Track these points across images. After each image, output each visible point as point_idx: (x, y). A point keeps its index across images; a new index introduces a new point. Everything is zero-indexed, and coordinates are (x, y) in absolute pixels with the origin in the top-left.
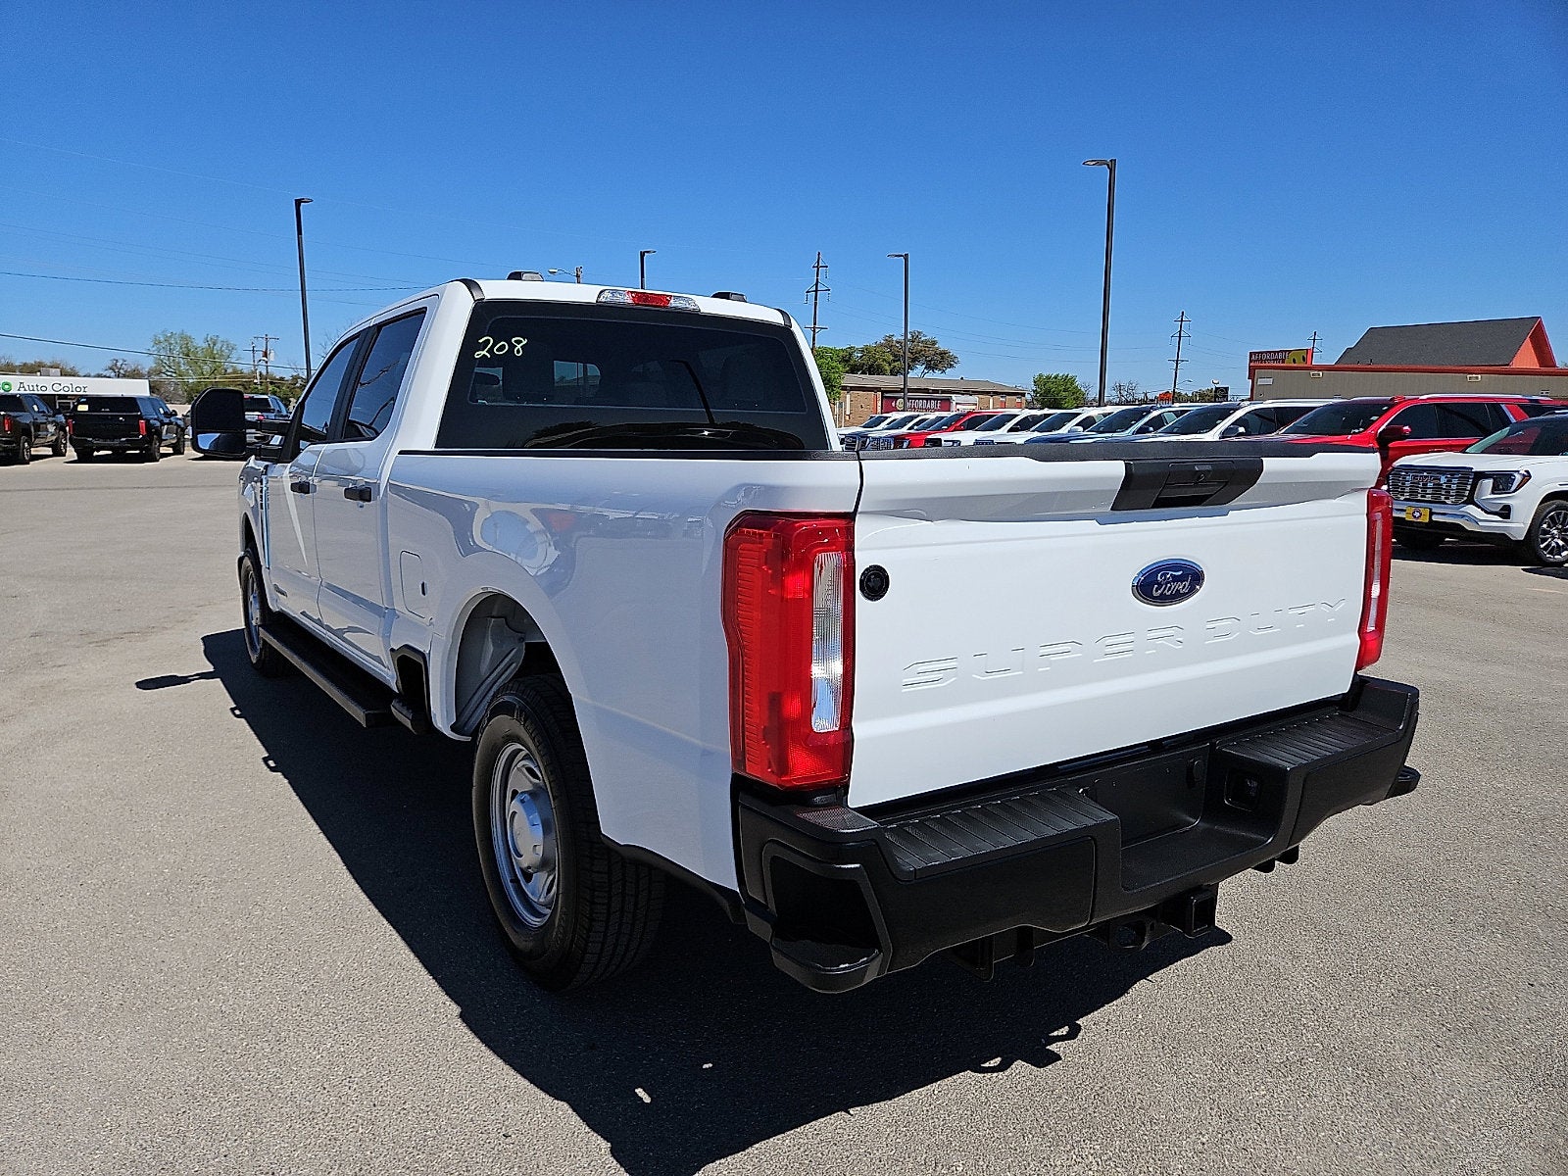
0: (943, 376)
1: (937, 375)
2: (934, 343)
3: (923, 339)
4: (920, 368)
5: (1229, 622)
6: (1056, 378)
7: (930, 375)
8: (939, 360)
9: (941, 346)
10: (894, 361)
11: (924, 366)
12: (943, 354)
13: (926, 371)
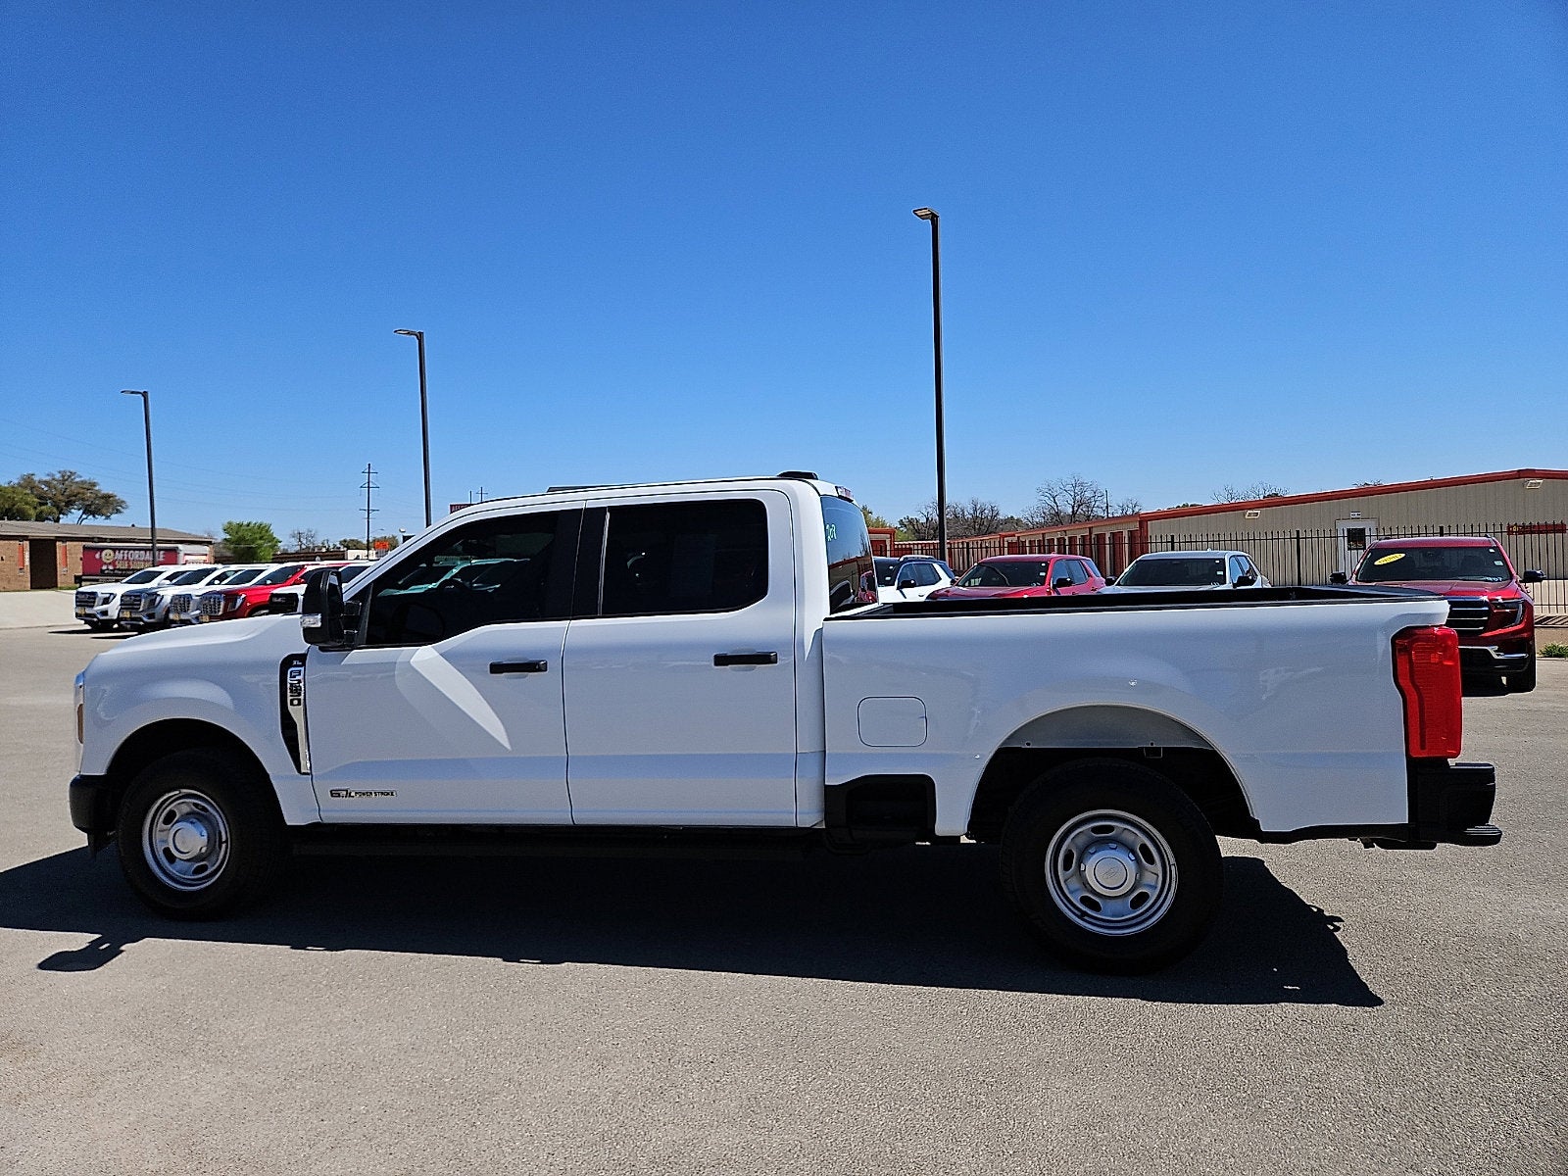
0: (108, 523)
1: (100, 521)
2: (94, 485)
3: (77, 480)
4: (76, 514)
6: (248, 525)
7: (90, 521)
8: (102, 504)
9: (104, 488)
10: (41, 504)
11: (81, 511)
12: (107, 497)
13: (84, 516)
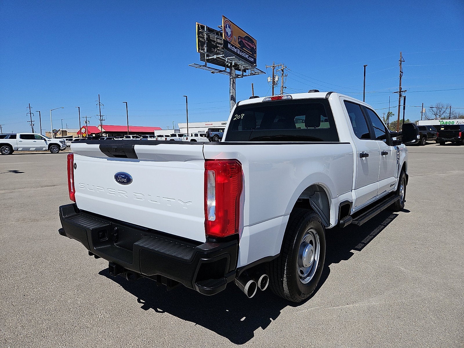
5: (141, 195)
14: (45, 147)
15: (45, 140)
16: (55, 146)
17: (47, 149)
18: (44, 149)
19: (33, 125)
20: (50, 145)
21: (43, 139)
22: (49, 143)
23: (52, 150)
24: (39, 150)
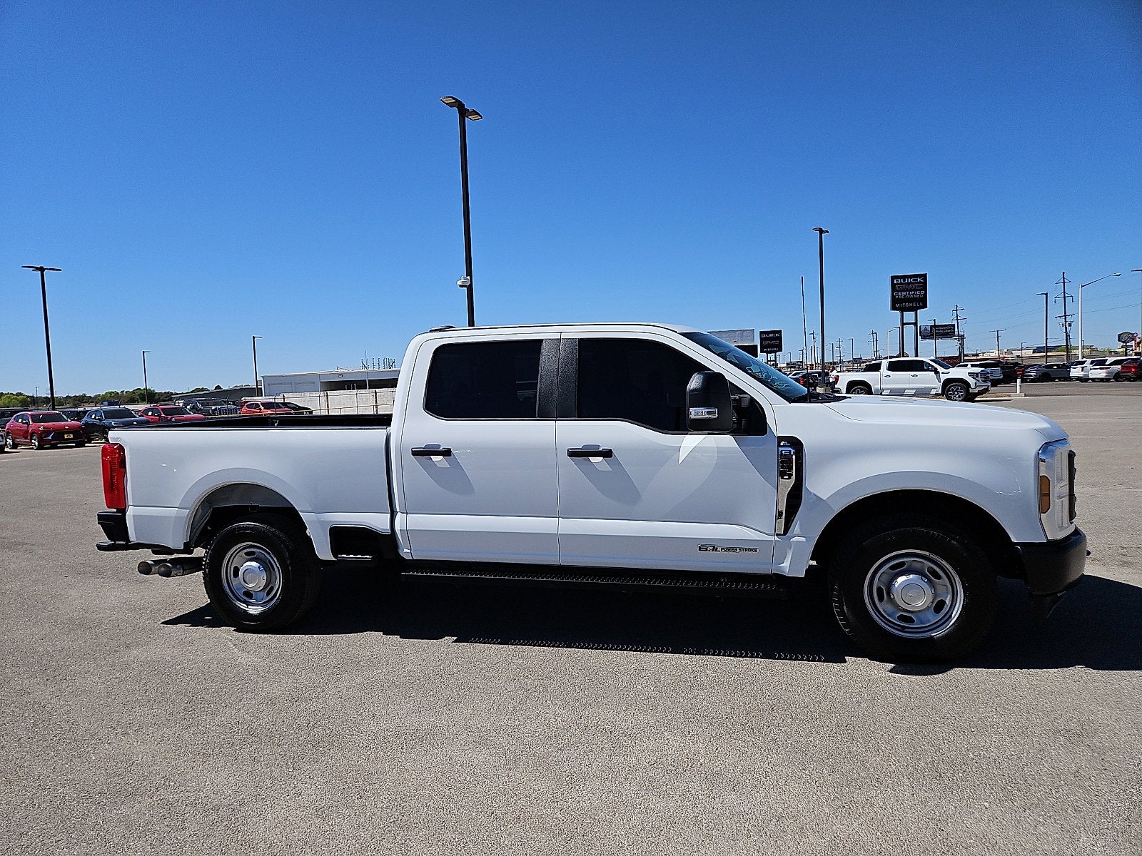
14: (935, 388)
15: (936, 372)
16: (957, 385)
17: (940, 392)
18: (934, 392)
19: (1070, 325)
20: (948, 382)
21: (931, 371)
22: (943, 377)
23: (950, 394)
24: (922, 393)
